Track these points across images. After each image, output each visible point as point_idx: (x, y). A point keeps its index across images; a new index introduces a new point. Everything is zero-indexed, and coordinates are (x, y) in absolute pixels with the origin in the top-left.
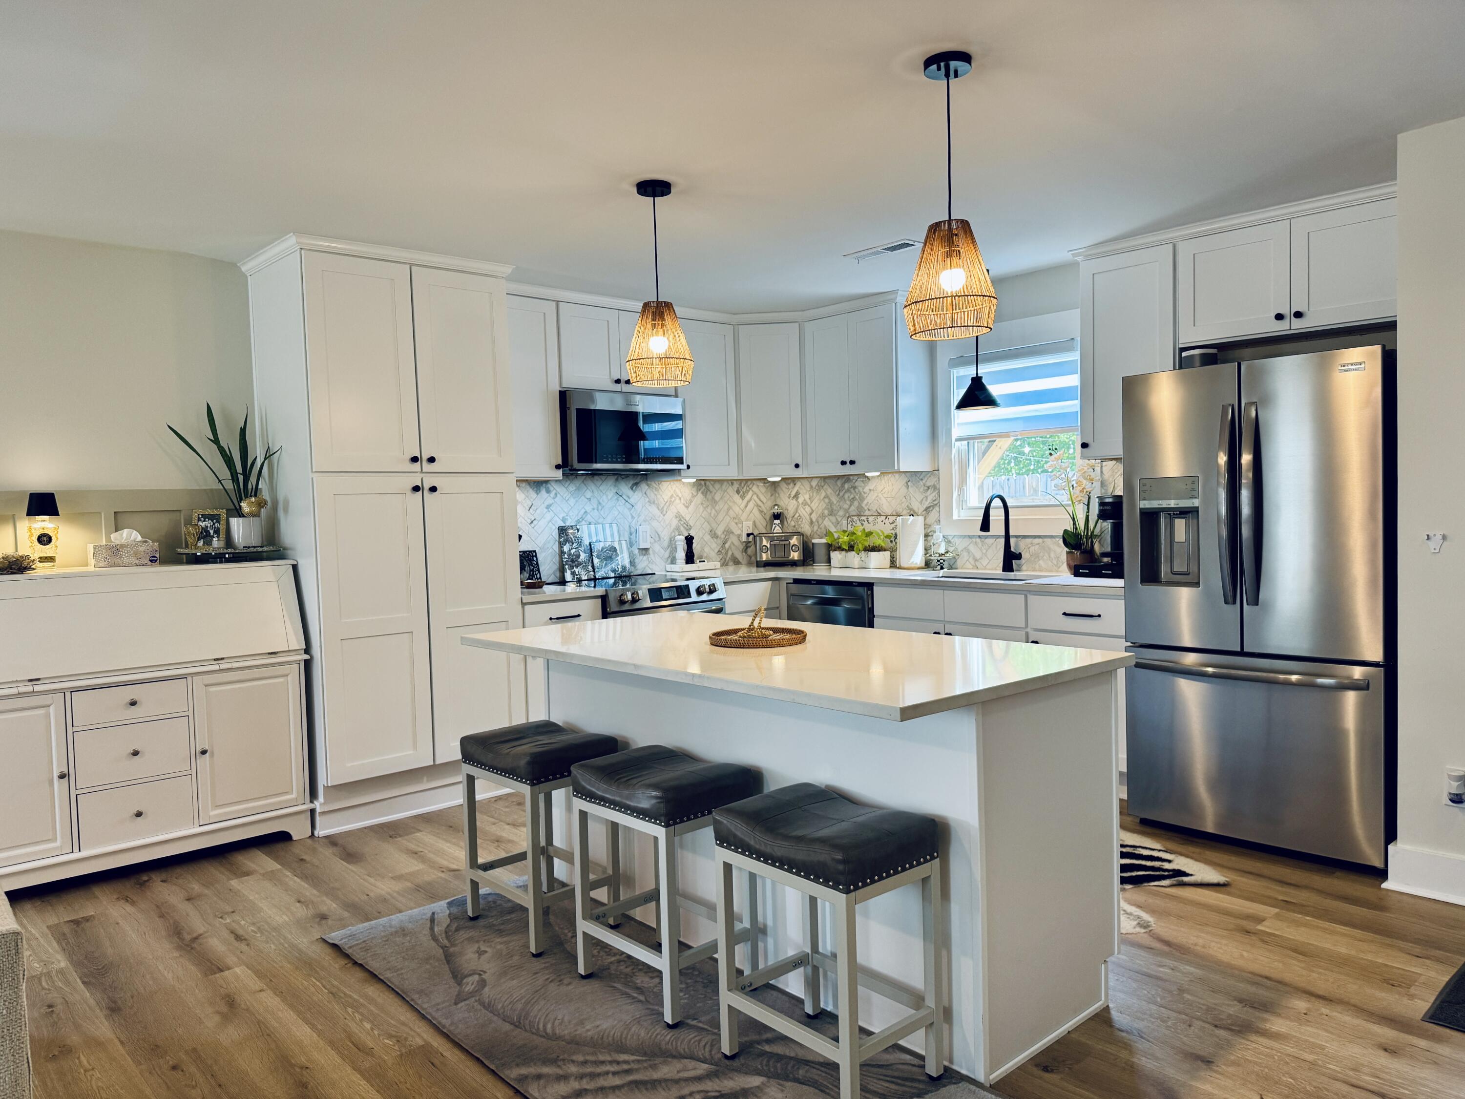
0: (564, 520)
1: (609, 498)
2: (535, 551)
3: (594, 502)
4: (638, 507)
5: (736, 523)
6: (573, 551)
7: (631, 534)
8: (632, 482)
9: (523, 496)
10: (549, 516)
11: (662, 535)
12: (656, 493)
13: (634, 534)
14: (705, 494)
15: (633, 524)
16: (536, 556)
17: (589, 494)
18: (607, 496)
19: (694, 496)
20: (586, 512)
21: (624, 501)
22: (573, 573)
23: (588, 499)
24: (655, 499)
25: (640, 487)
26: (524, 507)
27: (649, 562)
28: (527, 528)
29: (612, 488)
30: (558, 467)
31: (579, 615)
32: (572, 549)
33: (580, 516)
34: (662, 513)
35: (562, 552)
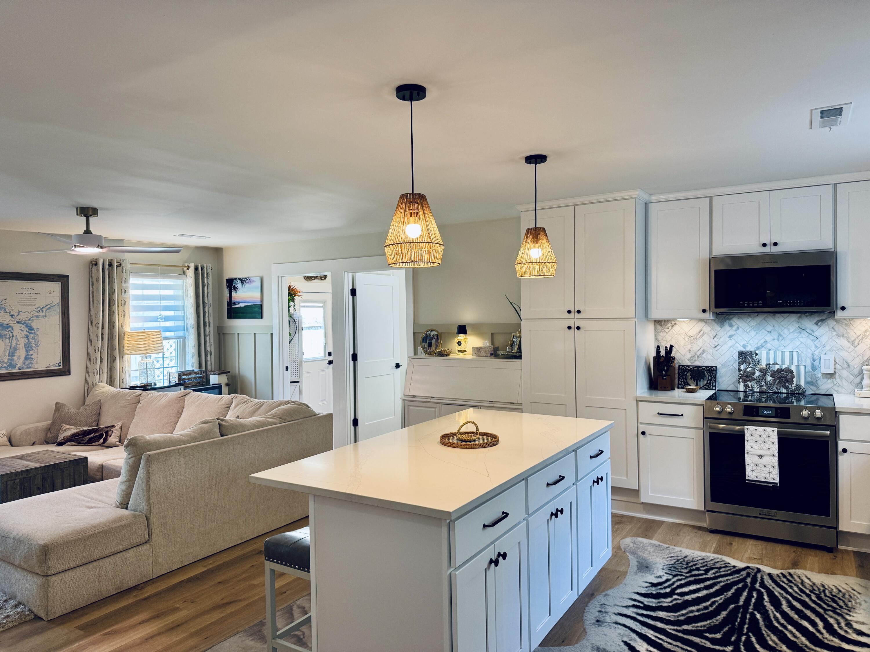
0: (744, 346)
1: (791, 331)
2: (716, 367)
4: (824, 339)
6: (748, 370)
7: (814, 360)
8: (817, 319)
9: (709, 329)
10: (731, 343)
11: (852, 364)
12: (846, 328)
13: (818, 361)
15: (817, 352)
16: (716, 371)
17: (769, 328)
18: (789, 330)
20: (766, 341)
21: (807, 334)
22: (746, 386)
23: (768, 332)
24: (845, 333)
25: (826, 323)
26: (709, 336)
27: (835, 385)
28: (711, 351)
29: (795, 324)
30: (704, 311)
31: (682, 415)
32: (748, 368)
33: (759, 344)
34: (852, 345)
35: (740, 370)
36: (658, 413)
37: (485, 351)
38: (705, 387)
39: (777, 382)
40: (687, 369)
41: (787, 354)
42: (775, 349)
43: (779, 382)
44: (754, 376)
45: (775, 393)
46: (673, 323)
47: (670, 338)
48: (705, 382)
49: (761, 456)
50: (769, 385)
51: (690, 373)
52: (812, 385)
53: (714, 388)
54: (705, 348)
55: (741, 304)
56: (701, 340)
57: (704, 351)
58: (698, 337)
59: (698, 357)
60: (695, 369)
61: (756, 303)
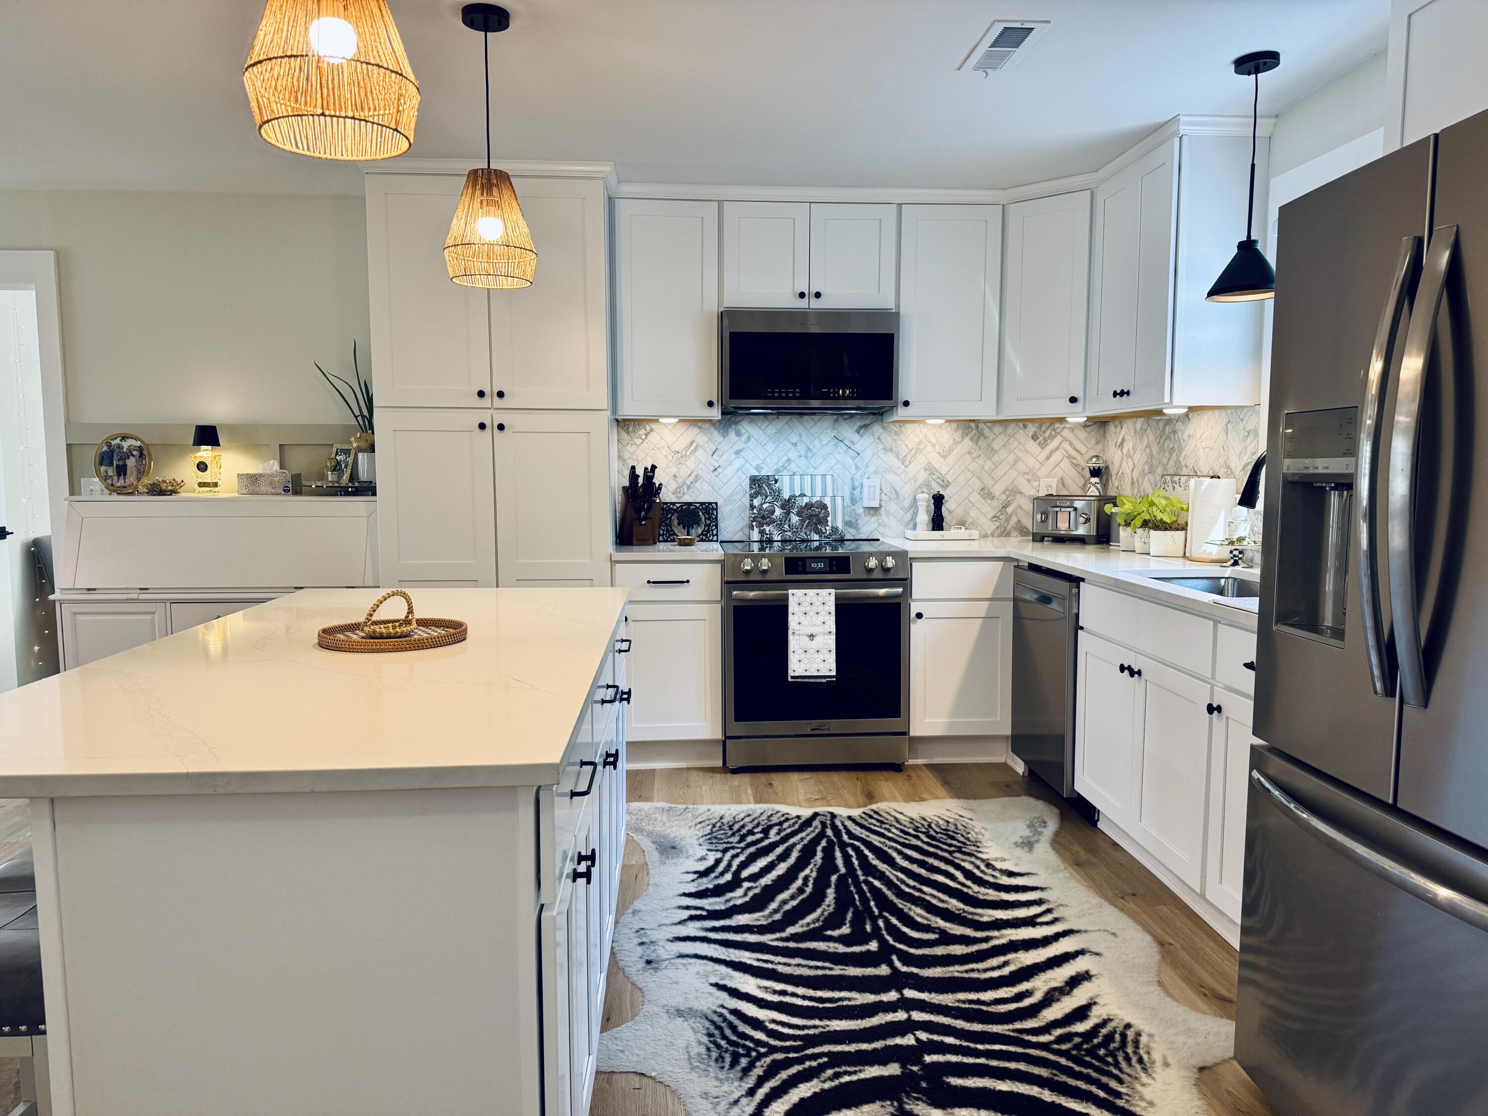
0: (758, 468)
1: (824, 443)
2: (716, 503)
3: (801, 448)
4: (867, 455)
5: (1028, 481)
6: (765, 506)
7: (854, 489)
8: (859, 424)
9: (706, 439)
10: (738, 463)
11: (902, 492)
12: (896, 437)
13: (859, 490)
14: (975, 440)
15: (858, 476)
16: (716, 510)
17: (794, 438)
18: (821, 441)
19: (956, 443)
20: (789, 460)
21: (845, 448)
22: (762, 532)
23: (793, 444)
24: (894, 446)
25: (870, 431)
26: (706, 451)
27: (880, 525)
28: (709, 476)
29: (829, 431)
30: (710, 404)
31: (688, 581)
32: (764, 503)
33: (780, 464)
34: (903, 464)
35: (752, 507)
36: (649, 582)
37: (271, 483)
38: (701, 537)
39: (805, 524)
40: (672, 509)
41: (818, 479)
42: (801, 472)
43: (808, 524)
44: (774, 517)
45: (803, 541)
46: (648, 428)
47: (643, 455)
48: (700, 531)
49: (812, 636)
50: (795, 530)
51: (676, 515)
52: (851, 527)
53: (715, 538)
54: (700, 472)
55: (770, 393)
56: (693, 458)
57: (697, 478)
58: (689, 453)
59: (689, 487)
60: (684, 507)
61: (791, 392)
